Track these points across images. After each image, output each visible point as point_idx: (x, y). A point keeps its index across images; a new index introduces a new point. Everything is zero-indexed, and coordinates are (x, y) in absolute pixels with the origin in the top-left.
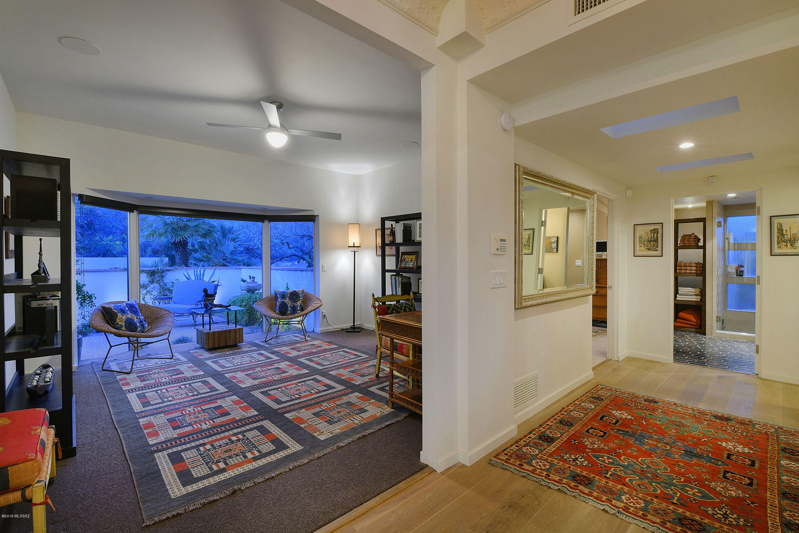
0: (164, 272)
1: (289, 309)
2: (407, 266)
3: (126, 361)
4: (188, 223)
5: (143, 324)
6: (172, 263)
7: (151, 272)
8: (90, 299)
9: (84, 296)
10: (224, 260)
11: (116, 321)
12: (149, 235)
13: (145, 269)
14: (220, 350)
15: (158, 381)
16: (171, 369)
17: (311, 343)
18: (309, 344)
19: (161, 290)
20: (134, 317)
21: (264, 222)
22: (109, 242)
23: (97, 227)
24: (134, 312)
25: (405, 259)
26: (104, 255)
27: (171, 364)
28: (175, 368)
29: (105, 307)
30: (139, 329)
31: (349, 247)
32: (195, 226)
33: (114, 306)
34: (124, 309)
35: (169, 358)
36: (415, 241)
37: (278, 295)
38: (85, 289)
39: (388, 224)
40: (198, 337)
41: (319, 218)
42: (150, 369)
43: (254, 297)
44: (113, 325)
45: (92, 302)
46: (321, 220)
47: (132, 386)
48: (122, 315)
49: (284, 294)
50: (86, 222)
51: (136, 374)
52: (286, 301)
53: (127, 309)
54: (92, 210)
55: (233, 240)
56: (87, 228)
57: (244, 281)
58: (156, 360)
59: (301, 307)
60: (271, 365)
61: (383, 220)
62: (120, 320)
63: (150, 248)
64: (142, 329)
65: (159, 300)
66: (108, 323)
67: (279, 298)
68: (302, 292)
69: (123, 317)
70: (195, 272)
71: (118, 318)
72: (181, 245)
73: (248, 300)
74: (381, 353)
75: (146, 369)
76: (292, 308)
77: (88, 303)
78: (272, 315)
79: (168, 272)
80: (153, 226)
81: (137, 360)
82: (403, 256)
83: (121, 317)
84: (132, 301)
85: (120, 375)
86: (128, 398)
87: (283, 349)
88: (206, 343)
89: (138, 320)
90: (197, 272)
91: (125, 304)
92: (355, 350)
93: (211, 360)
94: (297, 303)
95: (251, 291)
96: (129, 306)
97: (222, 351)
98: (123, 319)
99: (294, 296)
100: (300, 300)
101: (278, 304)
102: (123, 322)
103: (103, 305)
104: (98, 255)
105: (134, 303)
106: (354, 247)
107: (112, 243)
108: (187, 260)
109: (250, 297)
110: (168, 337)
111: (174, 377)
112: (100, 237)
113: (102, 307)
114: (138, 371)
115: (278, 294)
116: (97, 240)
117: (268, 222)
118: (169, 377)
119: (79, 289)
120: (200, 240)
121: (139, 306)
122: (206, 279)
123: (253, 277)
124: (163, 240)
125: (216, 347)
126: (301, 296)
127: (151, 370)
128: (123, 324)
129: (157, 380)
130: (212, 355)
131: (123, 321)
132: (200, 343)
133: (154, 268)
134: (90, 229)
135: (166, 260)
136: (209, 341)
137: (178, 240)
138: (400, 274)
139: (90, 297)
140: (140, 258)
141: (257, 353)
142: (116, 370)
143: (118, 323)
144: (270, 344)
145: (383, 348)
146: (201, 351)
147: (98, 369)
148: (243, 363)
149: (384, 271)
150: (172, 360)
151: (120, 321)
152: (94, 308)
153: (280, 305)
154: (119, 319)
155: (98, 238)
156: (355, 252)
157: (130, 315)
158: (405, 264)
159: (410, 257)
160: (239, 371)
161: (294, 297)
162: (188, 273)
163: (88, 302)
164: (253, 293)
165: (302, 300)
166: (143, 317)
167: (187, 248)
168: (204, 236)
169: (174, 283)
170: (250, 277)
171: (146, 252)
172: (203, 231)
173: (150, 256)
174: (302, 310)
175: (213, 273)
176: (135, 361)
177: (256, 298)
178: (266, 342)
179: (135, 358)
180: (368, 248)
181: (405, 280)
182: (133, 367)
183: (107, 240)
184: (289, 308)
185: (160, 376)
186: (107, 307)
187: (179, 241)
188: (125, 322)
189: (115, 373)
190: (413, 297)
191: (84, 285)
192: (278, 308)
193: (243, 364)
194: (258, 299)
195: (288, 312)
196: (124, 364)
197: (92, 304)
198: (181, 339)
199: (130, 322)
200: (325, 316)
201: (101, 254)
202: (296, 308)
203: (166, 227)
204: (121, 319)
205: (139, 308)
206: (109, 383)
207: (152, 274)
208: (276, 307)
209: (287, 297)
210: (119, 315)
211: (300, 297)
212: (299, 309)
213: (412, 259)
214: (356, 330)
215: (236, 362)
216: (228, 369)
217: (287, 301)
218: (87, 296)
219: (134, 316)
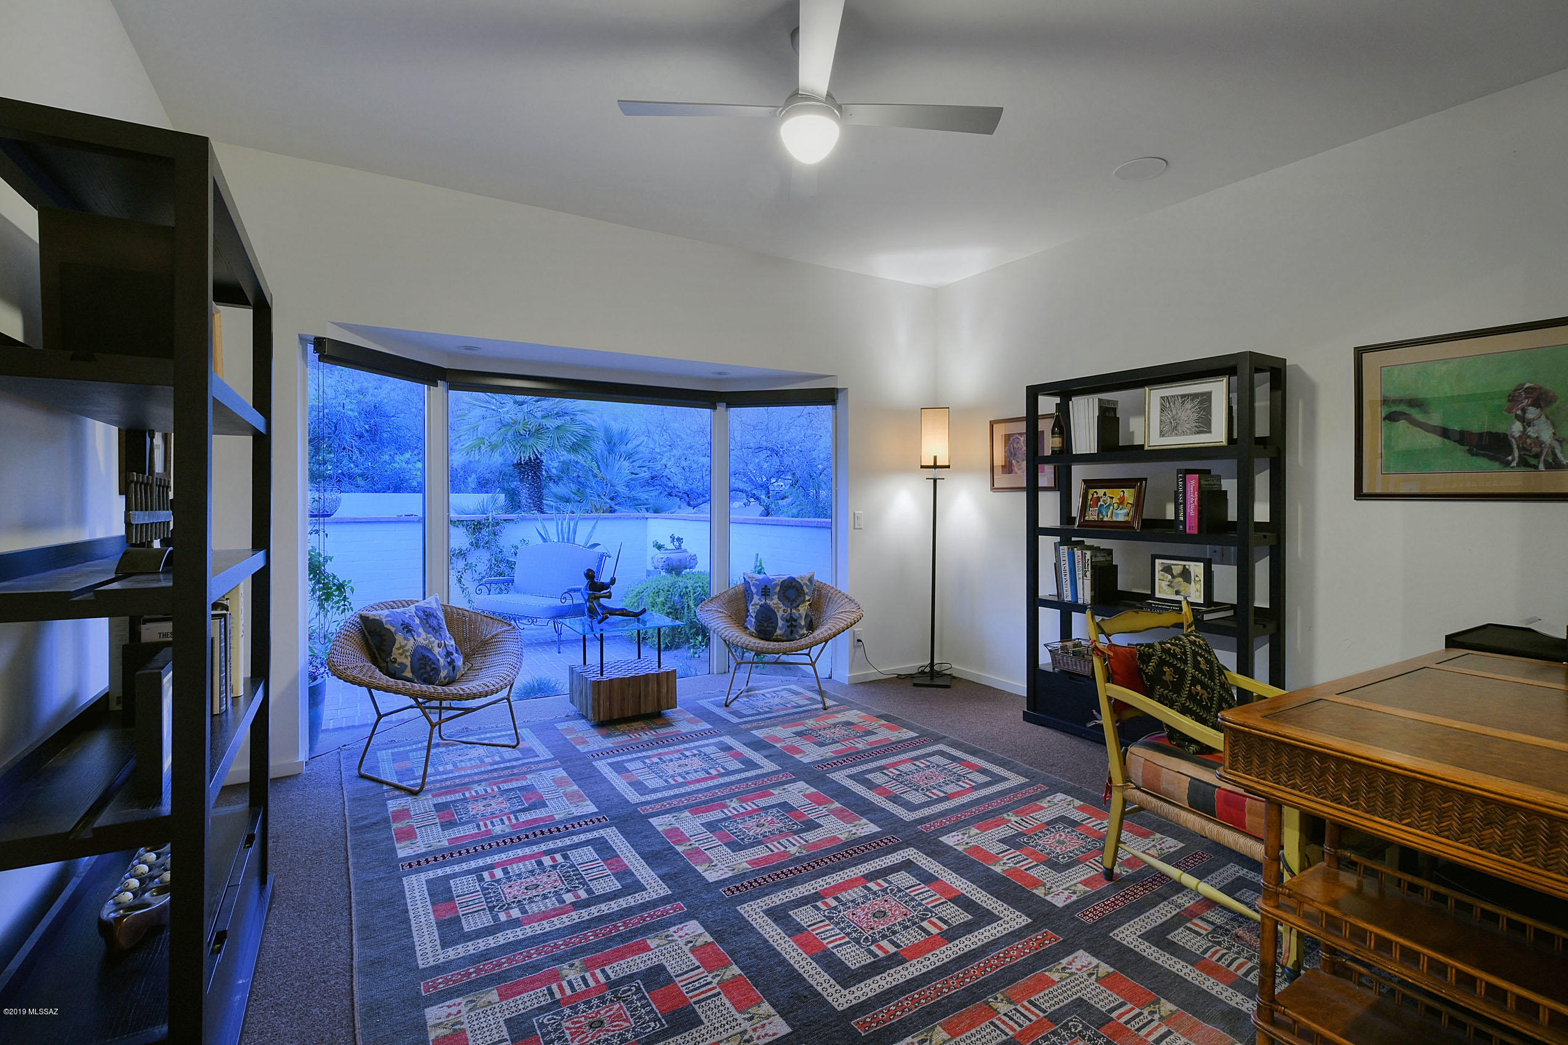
0: (498, 524)
1: (780, 623)
2: (1105, 519)
3: (414, 747)
4: (544, 422)
5: (453, 661)
6: (513, 503)
7: (474, 525)
8: (341, 593)
9: (326, 587)
10: (612, 499)
11: (390, 654)
12: (471, 448)
13: (464, 517)
14: (624, 727)
15: (483, 829)
16: (514, 785)
17: (841, 718)
18: (837, 720)
19: (493, 561)
20: (433, 642)
21: (715, 408)
22: (404, 465)
23: (385, 436)
24: (434, 629)
25: (1098, 499)
26: (397, 489)
27: (513, 767)
28: (525, 783)
29: (368, 617)
30: (443, 674)
31: (922, 467)
32: (558, 428)
33: (387, 616)
34: (411, 622)
35: (509, 746)
36: (1146, 448)
37: (753, 588)
38: (329, 568)
39: (1048, 404)
40: (574, 690)
41: (846, 395)
42: (467, 780)
43: (681, 584)
44: (384, 665)
45: (345, 598)
46: (852, 401)
47: (420, 843)
48: (405, 638)
49: (766, 586)
50: (366, 426)
51: (434, 796)
52: (771, 603)
53: (417, 621)
54: (377, 405)
55: (629, 456)
56: (369, 438)
57: (660, 547)
58: (481, 751)
59: (809, 619)
60: (764, 792)
61: (1033, 393)
62: (401, 651)
63: (474, 476)
64: (451, 674)
65: (488, 586)
66: (374, 661)
67: (755, 596)
68: (810, 580)
69: (406, 645)
70: (557, 525)
71: (397, 645)
72: (531, 469)
73: (668, 591)
74: (1125, 802)
75: (457, 781)
76: (787, 621)
77: (338, 602)
78: (742, 640)
79: (505, 524)
80: (479, 429)
81: (438, 745)
82: (1091, 491)
83: (404, 643)
84: (432, 602)
85: (397, 797)
86: (404, 898)
87: (779, 735)
88: (593, 708)
89: (441, 650)
90: (562, 525)
91: (412, 608)
92: (974, 752)
93: (609, 761)
94: (799, 608)
95: (675, 568)
96: (421, 614)
97: (630, 731)
98: (407, 648)
99: (791, 589)
100: (804, 601)
101: (752, 610)
102: (406, 657)
103: (365, 613)
104: (385, 490)
105: (434, 605)
106: (935, 466)
107: (409, 466)
108: (541, 498)
109: (673, 584)
110: (508, 695)
111: (523, 817)
112: (390, 455)
113: (361, 617)
114: (438, 785)
115: (753, 585)
116: (385, 461)
117: (724, 409)
118: (512, 816)
119: (316, 569)
120: (565, 456)
121: (446, 612)
122: (580, 539)
123: (679, 540)
124: (497, 459)
125: (615, 718)
126: (806, 590)
127: (465, 786)
128: (408, 662)
129: (481, 823)
130: (609, 743)
131: (408, 654)
132: (578, 704)
133: (478, 517)
134: (374, 441)
135: (502, 497)
136: (599, 702)
137: (525, 456)
138: (1073, 539)
139: (341, 587)
140: (451, 495)
141: (715, 744)
142: (389, 780)
143: (395, 659)
144: (736, 713)
145: (1138, 788)
146: (581, 726)
147: (349, 772)
148: (689, 778)
149: (1034, 531)
150: (516, 753)
151: (401, 654)
152: (348, 614)
153: (758, 613)
154: (398, 649)
155: (387, 457)
156: (935, 481)
157: (423, 637)
158: (1100, 512)
159: (1117, 493)
160: (686, 807)
161: (792, 593)
162: (544, 527)
163: (336, 599)
164: (678, 574)
165: (809, 601)
166: (453, 642)
167: (541, 474)
168: (574, 448)
169: (516, 547)
170: (672, 538)
171: (467, 483)
172: (572, 438)
173: (475, 491)
174: (811, 627)
175: (594, 528)
176: (433, 751)
177: (687, 588)
178: (727, 706)
179: (434, 741)
180: (967, 469)
181: (1102, 559)
182: (429, 770)
183: (402, 460)
184: (779, 620)
185: (489, 809)
186: (371, 617)
187: (527, 458)
188: (412, 656)
189: (385, 787)
190: (1191, 619)
191: (326, 560)
192: (753, 620)
193: (690, 783)
194: (690, 588)
195: (778, 632)
196: (408, 758)
197: (345, 605)
198: (534, 686)
199: (424, 656)
200: (859, 641)
201: (391, 487)
202: (796, 621)
203: (502, 430)
204: (404, 648)
205: (446, 617)
206: (366, 826)
207: (476, 527)
208: (747, 616)
209: (775, 593)
210: (400, 638)
211: (804, 594)
212: (803, 623)
213: (1122, 501)
214: (937, 681)
215: (671, 772)
216: (654, 796)
217: (774, 602)
218: (334, 585)
219: (434, 639)
